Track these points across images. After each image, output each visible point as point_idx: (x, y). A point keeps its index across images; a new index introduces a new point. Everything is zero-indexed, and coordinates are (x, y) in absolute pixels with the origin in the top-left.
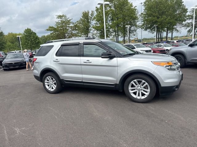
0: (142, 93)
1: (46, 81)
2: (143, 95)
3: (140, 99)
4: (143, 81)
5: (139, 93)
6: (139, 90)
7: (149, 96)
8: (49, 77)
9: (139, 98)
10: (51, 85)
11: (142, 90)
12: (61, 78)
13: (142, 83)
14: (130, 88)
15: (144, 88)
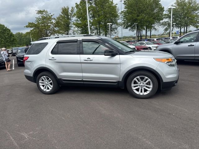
0: (144, 89)
1: (40, 81)
2: (146, 91)
3: (143, 95)
4: (146, 78)
5: (141, 90)
6: (142, 86)
7: (151, 91)
8: (44, 77)
9: (141, 94)
10: (46, 85)
11: (144, 86)
12: (58, 78)
13: (144, 80)
14: (133, 85)
15: (147, 84)
